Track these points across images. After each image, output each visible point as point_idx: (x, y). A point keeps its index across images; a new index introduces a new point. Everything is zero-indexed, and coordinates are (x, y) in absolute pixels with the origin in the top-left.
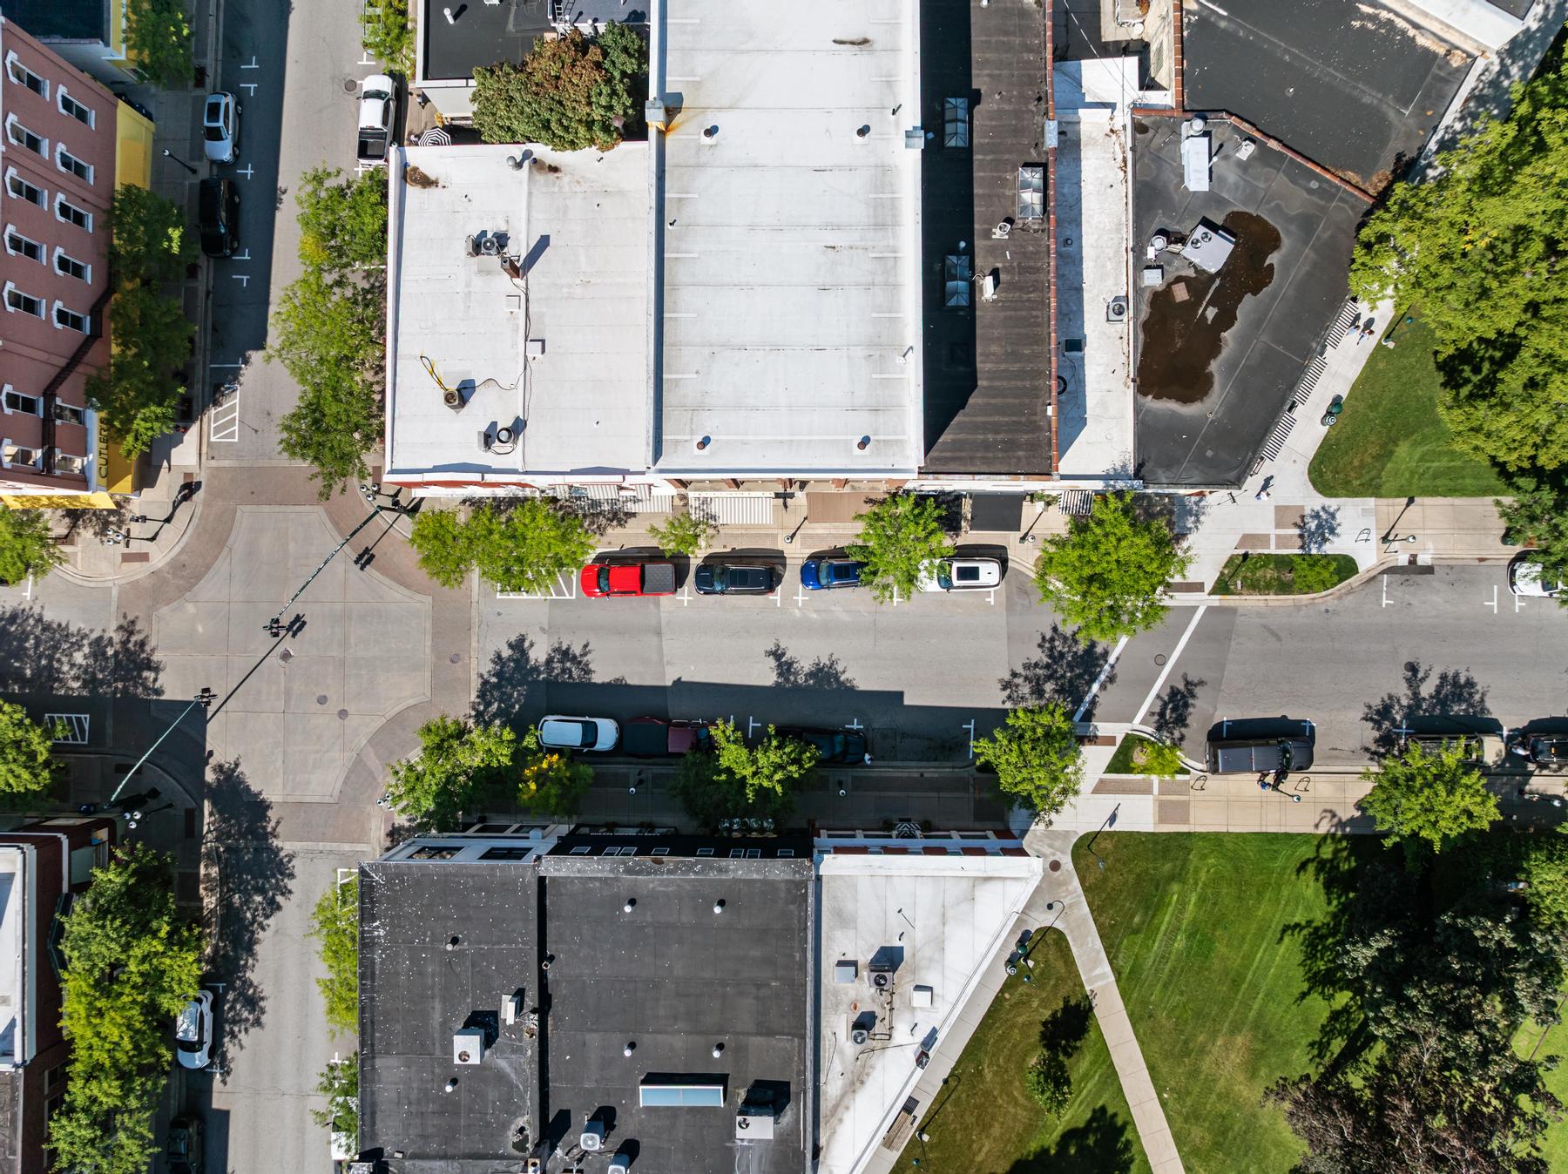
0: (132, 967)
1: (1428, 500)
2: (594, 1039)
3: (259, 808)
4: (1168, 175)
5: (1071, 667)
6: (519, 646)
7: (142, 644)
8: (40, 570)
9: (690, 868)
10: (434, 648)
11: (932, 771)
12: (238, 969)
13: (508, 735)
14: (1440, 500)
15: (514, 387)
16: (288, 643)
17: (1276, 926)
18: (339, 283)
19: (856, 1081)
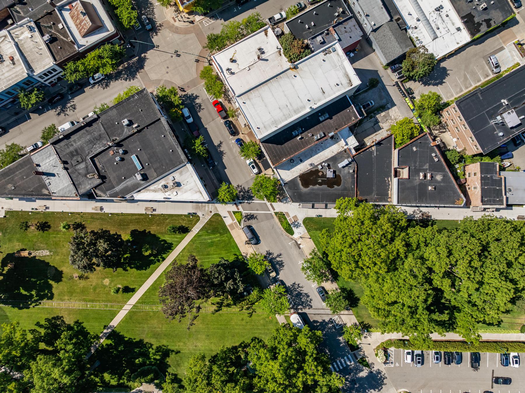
0: (105, 60)
1: (312, 241)
2: (138, 143)
3: (142, 67)
4: (340, 160)
5: (248, 195)
6: (197, 97)
7: (159, 30)
8: (163, 4)
9: (175, 142)
10: (188, 82)
11: (215, 181)
12: (111, 79)
13: (180, 102)
14: (313, 243)
15: (239, 69)
16: (174, 56)
17: (222, 256)
18: (242, 29)
19: (155, 191)
